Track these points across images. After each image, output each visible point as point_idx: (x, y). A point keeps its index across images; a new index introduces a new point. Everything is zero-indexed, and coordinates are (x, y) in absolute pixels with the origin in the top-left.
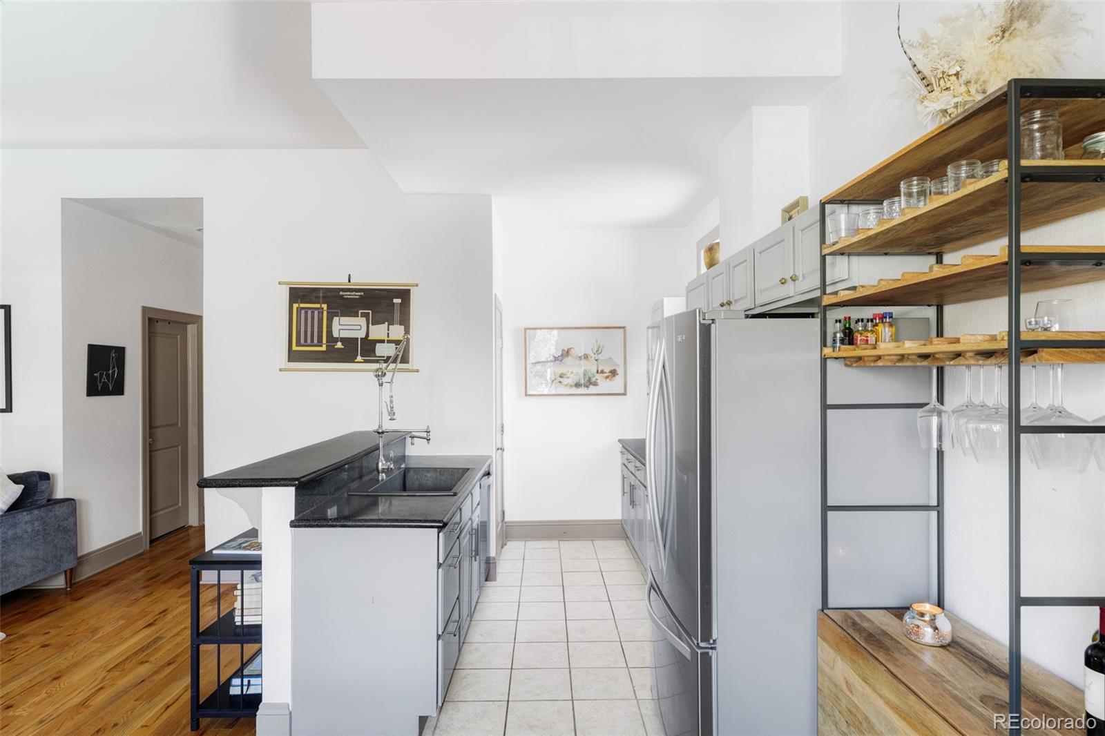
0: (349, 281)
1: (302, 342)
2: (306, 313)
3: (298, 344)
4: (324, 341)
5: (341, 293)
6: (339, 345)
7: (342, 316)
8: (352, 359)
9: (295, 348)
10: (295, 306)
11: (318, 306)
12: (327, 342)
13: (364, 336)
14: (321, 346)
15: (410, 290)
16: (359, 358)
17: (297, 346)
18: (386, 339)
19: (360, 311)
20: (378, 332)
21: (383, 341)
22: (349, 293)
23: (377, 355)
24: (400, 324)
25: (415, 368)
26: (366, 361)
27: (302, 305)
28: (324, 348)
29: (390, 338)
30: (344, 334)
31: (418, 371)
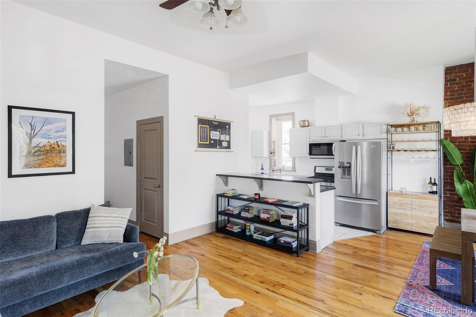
0: (215, 118)
1: (202, 140)
2: (203, 128)
3: (201, 141)
4: (208, 140)
5: (213, 122)
6: (212, 142)
7: (213, 131)
8: (216, 147)
9: (200, 142)
10: (200, 125)
11: (206, 126)
12: (209, 140)
13: (219, 139)
14: (207, 142)
15: (230, 123)
16: (218, 147)
17: (200, 141)
18: (225, 140)
19: (218, 129)
20: (223, 137)
21: (224, 141)
22: (215, 122)
23: (223, 146)
24: (228, 135)
25: (232, 151)
26: (220, 148)
27: (202, 126)
28: (208, 143)
29: (226, 140)
30: (214, 138)
31: (233, 152)
